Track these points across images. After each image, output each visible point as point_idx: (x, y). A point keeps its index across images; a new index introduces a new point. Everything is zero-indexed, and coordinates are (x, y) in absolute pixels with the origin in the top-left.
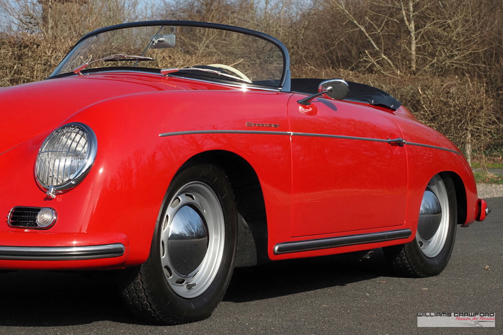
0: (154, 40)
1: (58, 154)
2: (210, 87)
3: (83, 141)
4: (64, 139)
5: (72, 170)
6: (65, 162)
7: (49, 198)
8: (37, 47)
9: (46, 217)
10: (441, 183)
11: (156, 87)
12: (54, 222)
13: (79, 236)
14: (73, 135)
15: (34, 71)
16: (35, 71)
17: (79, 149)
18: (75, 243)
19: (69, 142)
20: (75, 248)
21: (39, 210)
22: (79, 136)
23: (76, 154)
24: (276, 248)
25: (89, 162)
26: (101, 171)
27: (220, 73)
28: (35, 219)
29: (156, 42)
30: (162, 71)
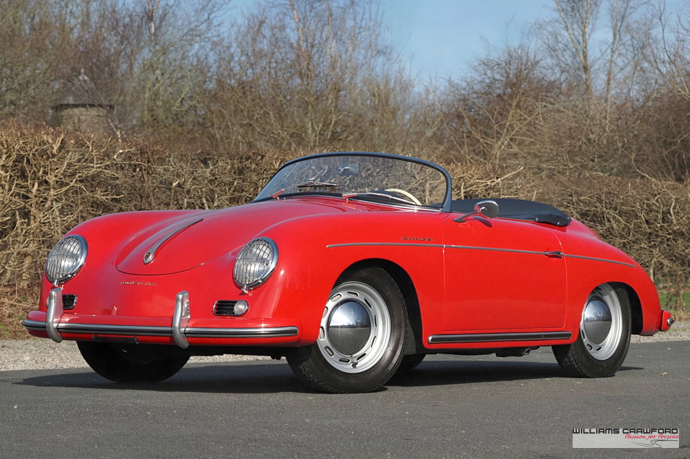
0: (340, 168)
1: (249, 261)
2: (383, 209)
3: (268, 251)
4: (255, 250)
5: (259, 273)
6: (255, 268)
7: (243, 293)
8: (262, 158)
9: (240, 307)
10: (613, 293)
11: (340, 209)
12: (247, 311)
13: (267, 321)
14: (261, 246)
15: (258, 188)
16: (260, 188)
17: (265, 257)
18: (263, 325)
19: (258, 251)
20: (263, 329)
21: (236, 302)
22: (265, 248)
23: (263, 261)
24: (430, 338)
25: (272, 266)
26: (282, 272)
27: (390, 197)
28: (233, 309)
29: (342, 170)
30: (343, 195)
